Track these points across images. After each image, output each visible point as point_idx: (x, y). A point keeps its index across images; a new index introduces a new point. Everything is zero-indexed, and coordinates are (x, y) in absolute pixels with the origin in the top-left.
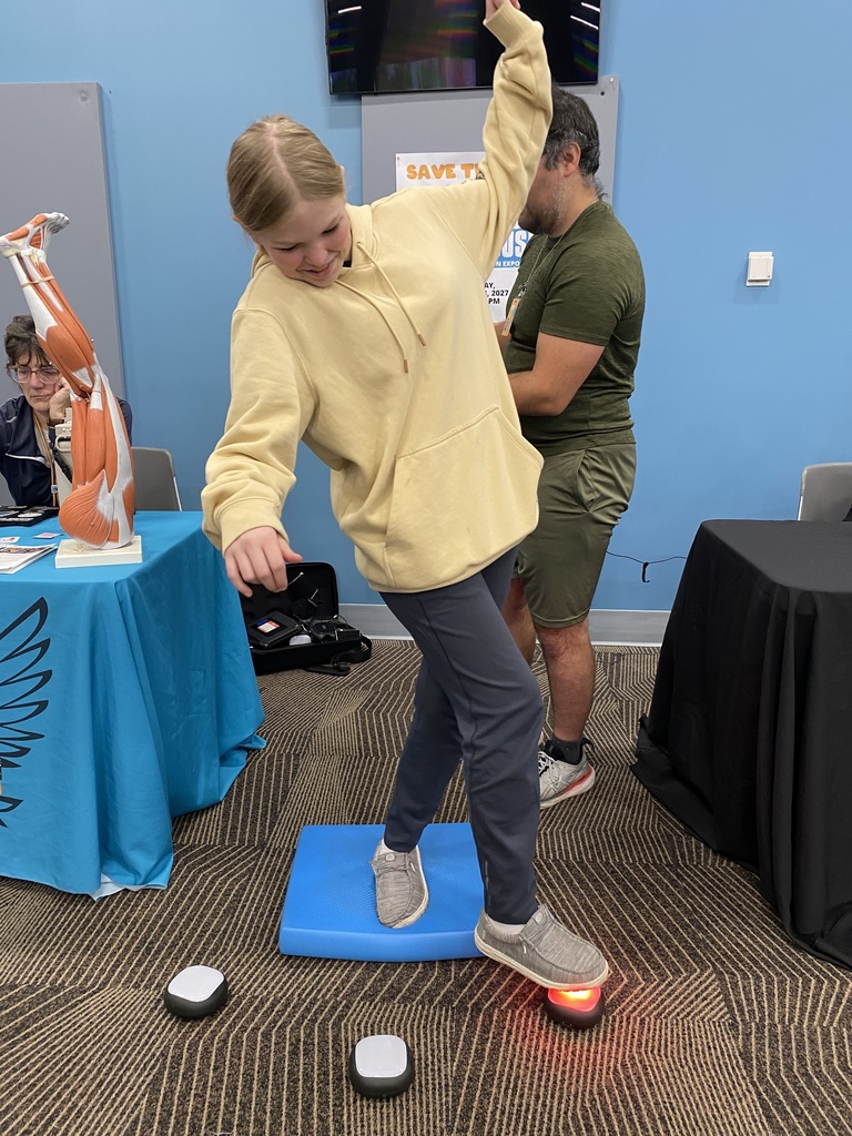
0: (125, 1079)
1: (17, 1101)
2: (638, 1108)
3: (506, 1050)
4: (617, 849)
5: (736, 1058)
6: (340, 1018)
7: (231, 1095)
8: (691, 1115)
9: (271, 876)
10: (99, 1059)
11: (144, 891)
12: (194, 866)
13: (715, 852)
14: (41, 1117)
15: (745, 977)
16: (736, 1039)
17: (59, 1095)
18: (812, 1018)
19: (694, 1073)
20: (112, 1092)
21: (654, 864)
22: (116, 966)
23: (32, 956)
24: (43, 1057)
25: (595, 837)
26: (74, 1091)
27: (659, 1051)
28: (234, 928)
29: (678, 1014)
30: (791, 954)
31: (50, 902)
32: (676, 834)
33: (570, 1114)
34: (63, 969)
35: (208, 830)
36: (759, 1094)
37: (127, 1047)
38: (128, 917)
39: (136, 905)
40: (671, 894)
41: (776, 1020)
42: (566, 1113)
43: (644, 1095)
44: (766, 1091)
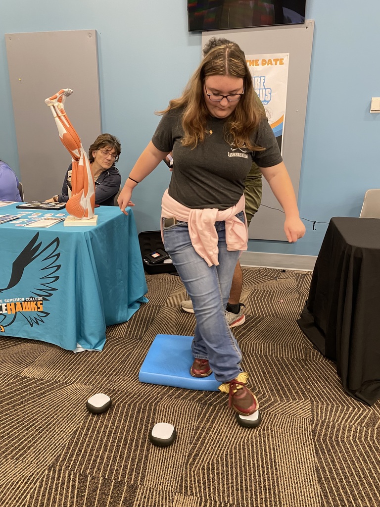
0: (76, 414)
1: (39, 417)
2: (265, 445)
3: (219, 420)
4: (282, 351)
5: (310, 432)
6: (158, 402)
7: (113, 423)
8: (286, 449)
9: (141, 350)
10: (69, 407)
11: (93, 352)
12: (113, 344)
13: (324, 357)
14: (46, 423)
15: (323, 404)
16: (312, 425)
17: (53, 417)
18: (346, 421)
19: (291, 435)
20: (71, 418)
21: (297, 359)
22: (79, 376)
23: (50, 370)
24: (49, 404)
25: (274, 346)
26: (58, 416)
27: (279, 426)
28: (124, 367)
29: (291, 414)
30: (345, 397)
31: (59, 352)
32: (309, 348)
33: (238, 443)
34: (60, 376)
35: (121, 331)
36: (315, 445)
37: (79, 403)
38: (86, 360)
39: (90, 356)
40: (301, 370)
41: (331, 420)
42: (236, 443)
43: (269, 441)
44: (319, 445)
